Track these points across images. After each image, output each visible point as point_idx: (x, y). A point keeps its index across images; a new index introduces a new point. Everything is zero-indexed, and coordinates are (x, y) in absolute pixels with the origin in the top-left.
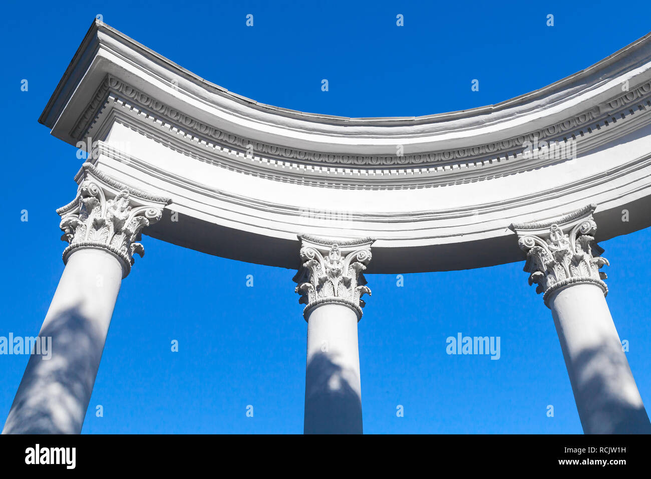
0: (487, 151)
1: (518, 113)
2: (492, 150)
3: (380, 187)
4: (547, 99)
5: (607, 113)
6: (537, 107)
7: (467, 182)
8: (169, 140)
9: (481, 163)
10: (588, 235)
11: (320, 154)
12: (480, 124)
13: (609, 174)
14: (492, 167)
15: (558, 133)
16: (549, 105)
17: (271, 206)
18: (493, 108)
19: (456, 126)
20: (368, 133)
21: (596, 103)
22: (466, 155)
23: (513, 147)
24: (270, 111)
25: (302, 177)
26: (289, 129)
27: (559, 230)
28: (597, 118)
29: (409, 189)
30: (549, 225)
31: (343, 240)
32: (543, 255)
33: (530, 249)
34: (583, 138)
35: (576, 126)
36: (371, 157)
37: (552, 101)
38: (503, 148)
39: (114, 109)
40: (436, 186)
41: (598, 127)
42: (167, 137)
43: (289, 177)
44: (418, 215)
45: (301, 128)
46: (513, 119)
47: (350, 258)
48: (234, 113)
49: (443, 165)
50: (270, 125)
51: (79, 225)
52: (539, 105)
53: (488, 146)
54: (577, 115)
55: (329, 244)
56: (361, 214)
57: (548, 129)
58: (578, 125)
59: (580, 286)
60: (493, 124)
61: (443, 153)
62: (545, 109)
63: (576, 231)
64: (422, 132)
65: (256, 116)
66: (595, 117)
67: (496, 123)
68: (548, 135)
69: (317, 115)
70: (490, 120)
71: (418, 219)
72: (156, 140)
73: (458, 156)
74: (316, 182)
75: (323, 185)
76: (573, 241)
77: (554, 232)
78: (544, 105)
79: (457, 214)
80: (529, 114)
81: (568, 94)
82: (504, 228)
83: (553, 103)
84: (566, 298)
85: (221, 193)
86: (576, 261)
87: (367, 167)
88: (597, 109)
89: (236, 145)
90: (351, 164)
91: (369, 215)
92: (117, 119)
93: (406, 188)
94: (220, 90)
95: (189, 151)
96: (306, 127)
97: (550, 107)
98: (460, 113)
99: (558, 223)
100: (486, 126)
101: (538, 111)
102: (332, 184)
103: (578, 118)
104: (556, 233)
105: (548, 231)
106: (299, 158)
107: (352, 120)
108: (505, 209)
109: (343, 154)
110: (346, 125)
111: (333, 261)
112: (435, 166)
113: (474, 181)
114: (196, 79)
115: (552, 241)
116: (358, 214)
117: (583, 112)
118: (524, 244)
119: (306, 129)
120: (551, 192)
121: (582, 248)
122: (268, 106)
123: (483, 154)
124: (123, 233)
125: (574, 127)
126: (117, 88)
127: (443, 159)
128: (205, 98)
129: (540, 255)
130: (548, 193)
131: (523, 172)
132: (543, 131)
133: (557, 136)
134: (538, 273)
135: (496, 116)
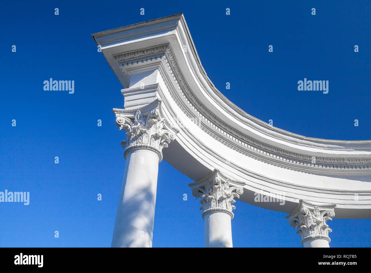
0: (293, 156)
1: (314, 145)
2: (295, 156)
3: (246, 154)
4: (327, 145)
5: (346, 163)
6: (322, 147)
7: (278, 166)
8: (172, 89)
9: (289, 161)
10: (331, 217)
11: (226, 125)
12: (296, 143)
13: (342, 192)
14: (292, 164)
15: (324, 162)
16: (327, 148)
17: (204, 146)
18: (305, 138)
19: (287, 139)
20: (250, 124)
21: (344, 157)
22: (284, 154)
23: (304, 159)
24: (217, 94)
25: (213, 133)
26: (220, 107)
27: (318, 209)
28: (342, 163)
29: (254, 159)
30: (315, 205)
31: (232, 179)
32: (309, 219)
33: (306, 214)
34: (333, 169)
35: (332, 162)
36: (246, 136)
37: (329, 147)
38: (300, 158)
39: (161, 63)
40: (265, 162)
41: (341, 167)
42: (172, 87)
43: (208, 130)
44: (260, 176)
45: (225, 108)
46: (310, 147)
47: (232, 189)
48: (204, 88)
49: (273, 154)
50: (214, 101)
51: (146, 133)
52: (323, 147)
53: (294, 154)
54: (335, 158)
55: (226, 178)
56: (238, 166)
57: (321, 158)
58: (333, 163)
59: (324, 240)
60: (301, 146)
61: (275, 148)
62: (325, 149)
63: (325, 213)
64: (272, 135)
65: (211, 94)
66: (341, 162)
67: (303, 146)
68: (320, 161)
69: (235, 105)
70: (301, 143)
71: (260, 178)
72: (167, 87)
73: (280, 153)
74: (218, 138)
75: (220, 140)
76: (322, 217)
77: (316, 210)
78: (325, 148)
79: (276, 183)
80: (318, 148)
81: (336, 148)
82: (294, 198)
83: (329, 148)
84: (318, 244)
85: (188, 131)
86: (324, 228)
87: (242, 140)
88: (344, 159)
89: (195, 104)
90: (236, 136)
91: (241, 168)
92: (159, 68)
93: (253, 158)
94: (204, 73)
95: (176, 98)
96: (228, 109)
97: (327, 149)
98: (290, 133)
99: (319, 206)
100: (298, 145)
101: (322, 149)
102: (227, 143)
103: (335, 160)
104: (317, 210)
105: (313, 208)
106: (212, 119)
107: (247, 115)
108: (295, 189)
109: (235, 129)
110: (243, 116)
111: (226, 188)
112: (270, 153)
113: (282, 167)
114: (199, 63)
115: (314, 214)
116: (237, 165)
117: (338, 158)
118: (305, 211)
119: (227, 110)
120: (317, 189)
121: (326, 222)
122: (218, 91)
123: (290, 156)
124: (163, 145)
125: (331, 162)
126: (169, 52)
127: (274, 151)
128: (197, 74)
129: (308, 218)
130: (315, 189)
131: (303, 172)
132: (319, 158)
133: (323, 163)
134: (305, 226)
135: (304, 143)
